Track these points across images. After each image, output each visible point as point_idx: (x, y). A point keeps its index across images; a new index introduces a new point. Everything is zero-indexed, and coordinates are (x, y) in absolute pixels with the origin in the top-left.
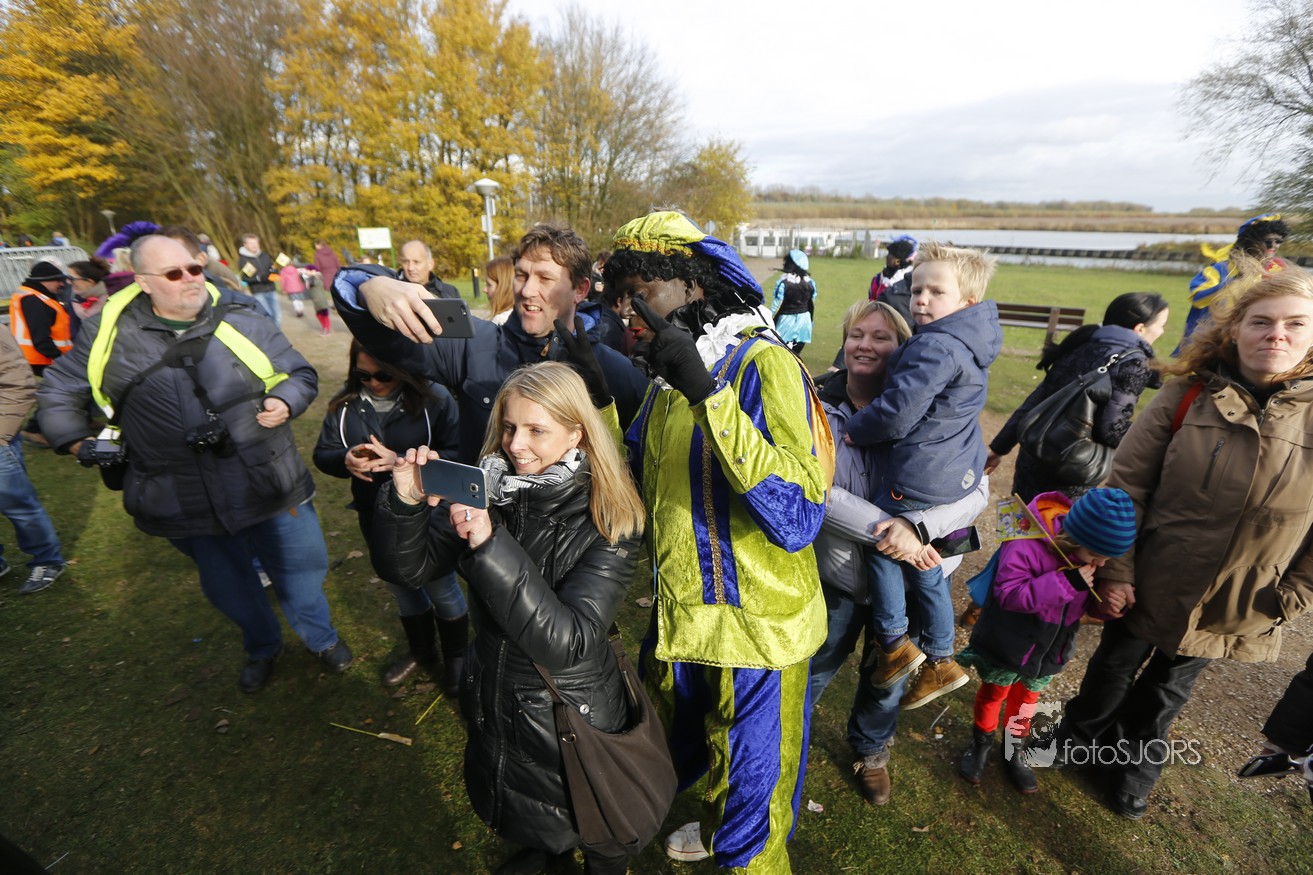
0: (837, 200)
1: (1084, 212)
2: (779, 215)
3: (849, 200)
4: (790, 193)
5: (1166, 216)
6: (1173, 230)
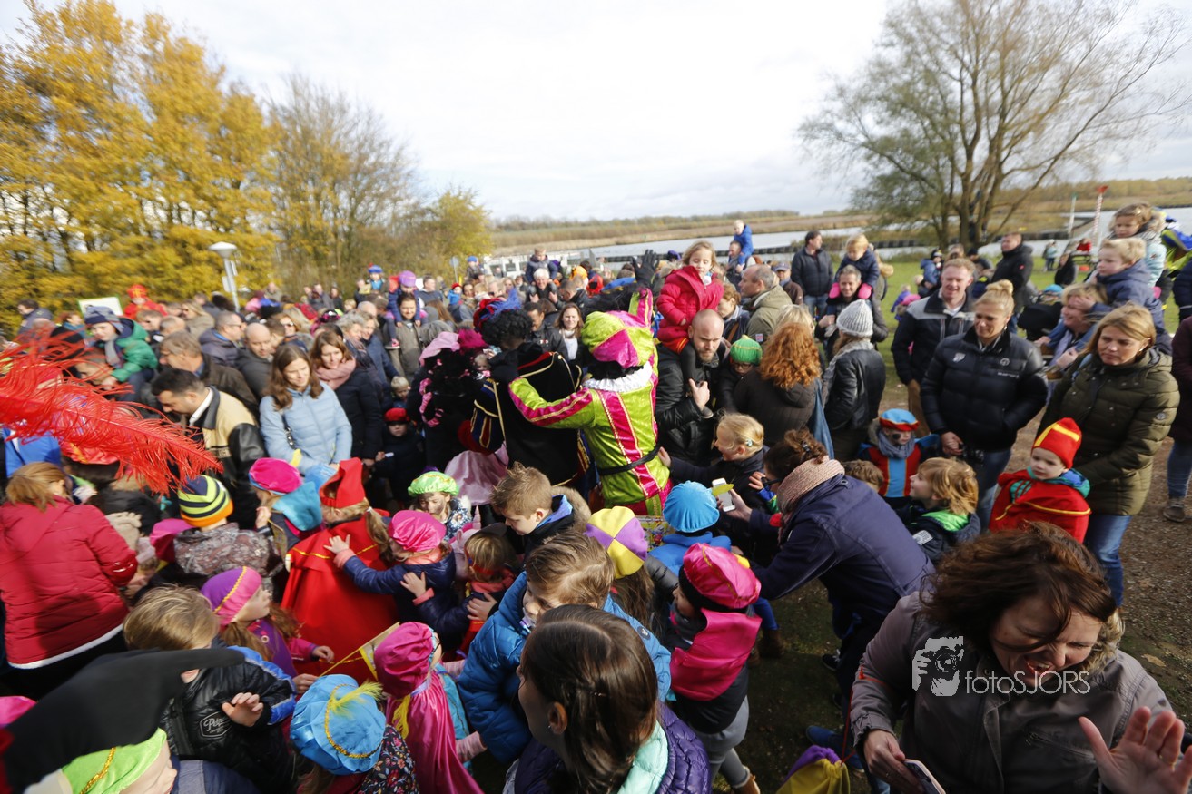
0: (567, 224)
2: (519, 242)
3: (577, 224)
4: (526, 222)
5: (808, 218)
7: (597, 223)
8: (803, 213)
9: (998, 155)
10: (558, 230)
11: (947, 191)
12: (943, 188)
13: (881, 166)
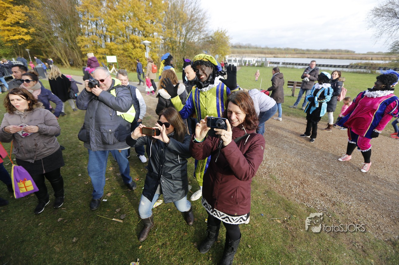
0: (256, 48)
1: (333, 53)
3: (260, 48)
4: (242, 45)
6: (361, 59)
7: (267, 48)
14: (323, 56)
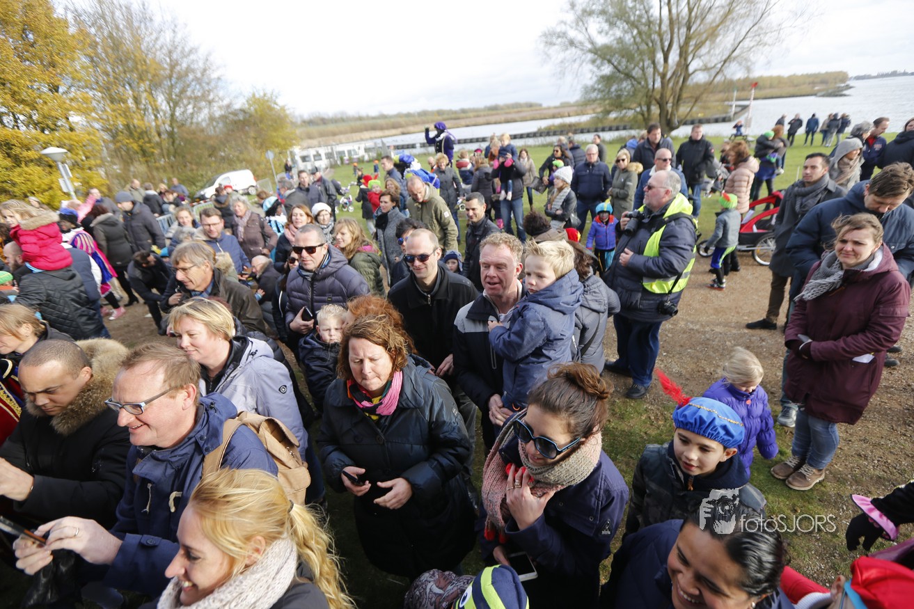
1: (508, 111)
2: (322, 135)
3: (368, 118)
4: (327, 118)
5: (549, 108)
6: (554, 117)
7: (383, 117)
8: (545, 105)
9: (686, 59)
10: (353, 124)
11: (650, 86)
12: (647, 85)
13: (603, 68)
14: (493, 119)
